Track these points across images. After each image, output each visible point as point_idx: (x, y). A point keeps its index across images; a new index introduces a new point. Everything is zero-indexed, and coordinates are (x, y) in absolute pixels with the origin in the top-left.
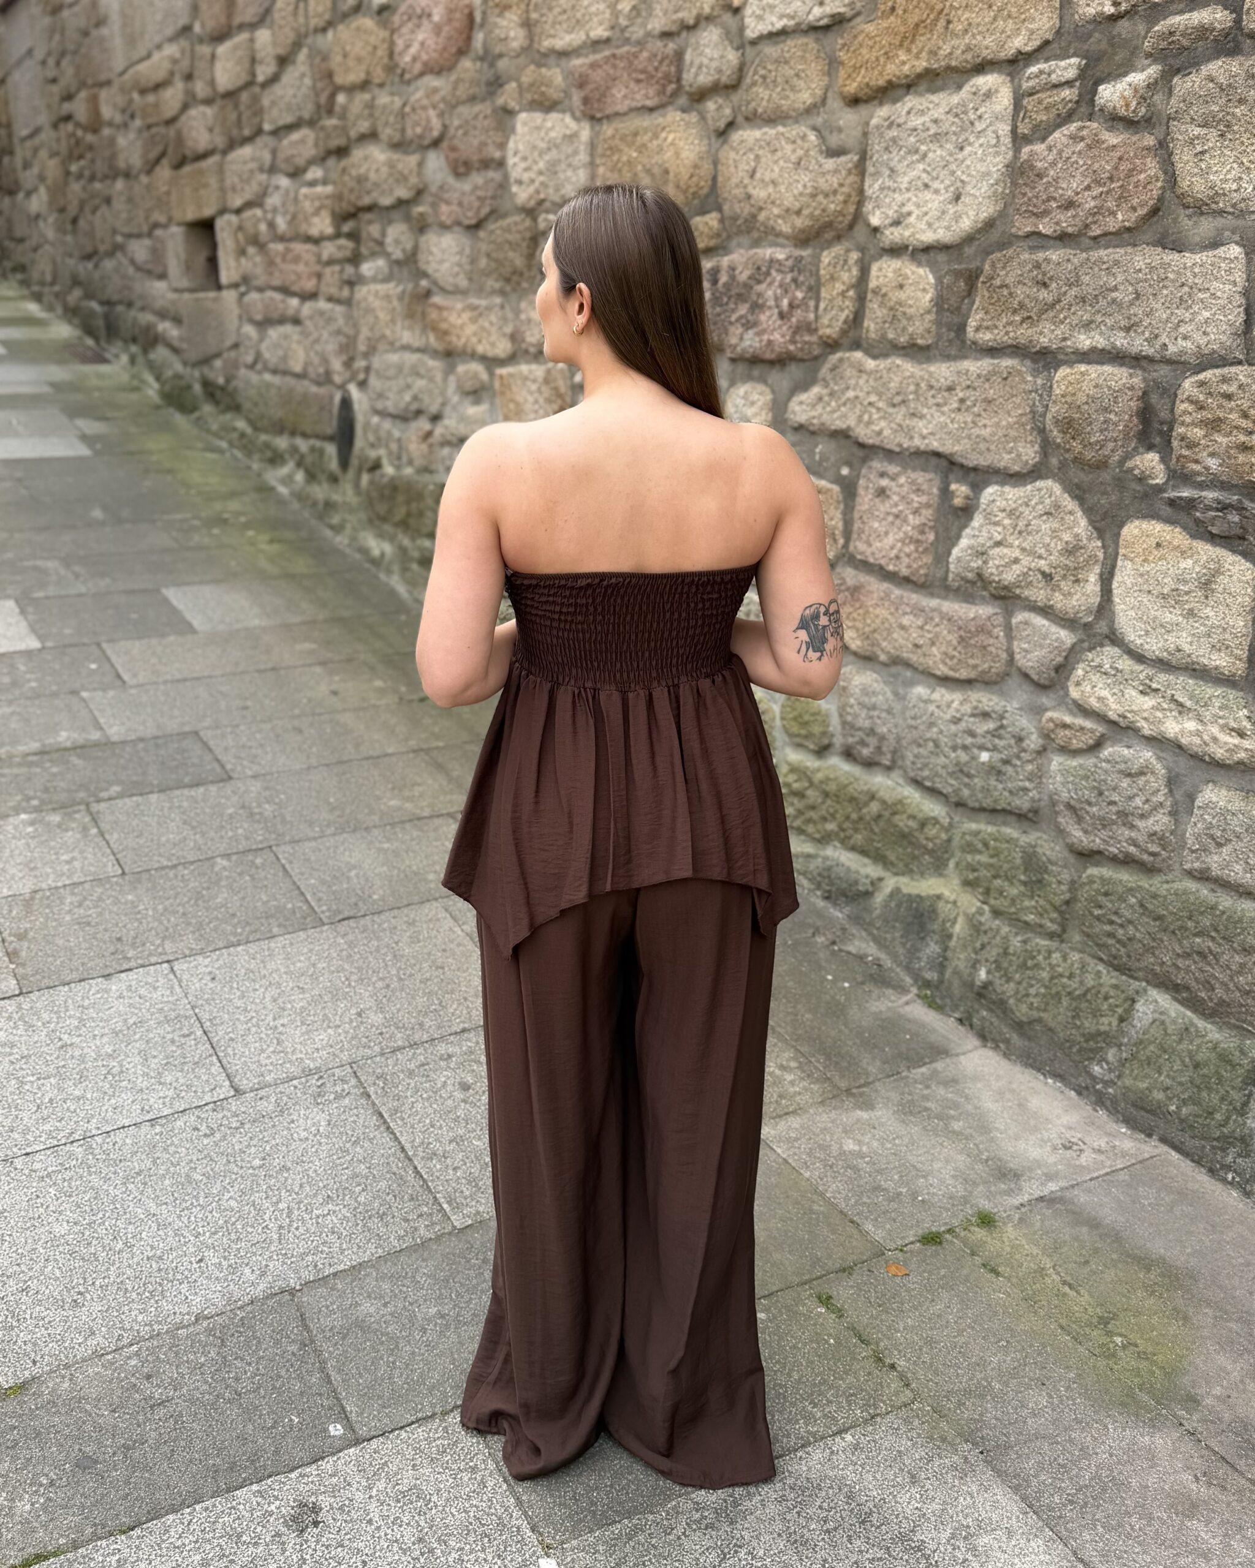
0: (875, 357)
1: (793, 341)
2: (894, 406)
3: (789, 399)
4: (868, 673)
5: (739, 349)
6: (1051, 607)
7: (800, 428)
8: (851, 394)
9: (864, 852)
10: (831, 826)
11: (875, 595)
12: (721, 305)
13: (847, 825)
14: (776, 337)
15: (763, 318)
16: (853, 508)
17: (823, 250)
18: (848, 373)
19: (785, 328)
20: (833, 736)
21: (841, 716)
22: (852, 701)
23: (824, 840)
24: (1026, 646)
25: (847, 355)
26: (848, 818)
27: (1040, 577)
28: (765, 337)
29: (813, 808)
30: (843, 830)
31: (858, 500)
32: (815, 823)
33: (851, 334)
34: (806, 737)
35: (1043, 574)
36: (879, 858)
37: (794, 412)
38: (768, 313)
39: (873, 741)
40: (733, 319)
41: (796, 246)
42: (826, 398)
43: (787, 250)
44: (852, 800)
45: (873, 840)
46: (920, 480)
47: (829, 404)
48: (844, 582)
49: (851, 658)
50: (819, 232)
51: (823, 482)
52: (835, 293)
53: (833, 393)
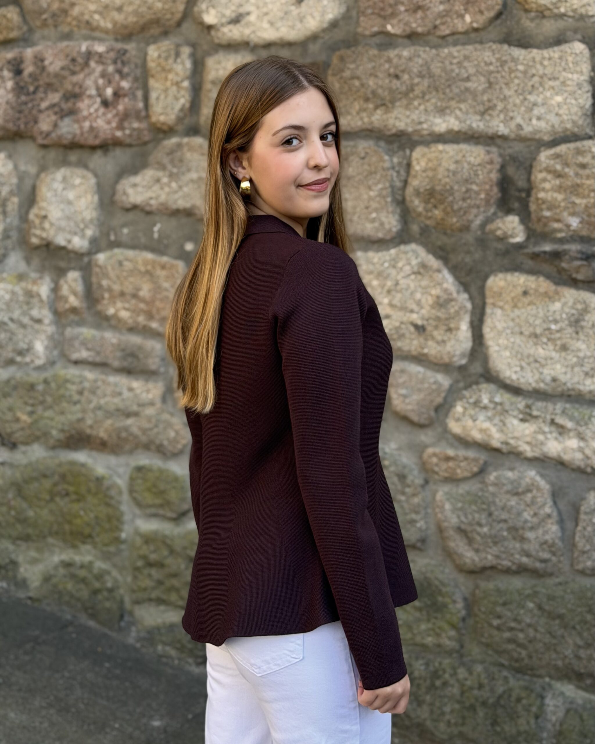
1: (120, 127)
3: (117, 182)
5: (53, 135)
6: (425, 355)
7: (134, 209)
14: (101, 123)
15: (81, 105)
17: (148, 44)
19: (110, 115)
24: (403, 391)
27: (412, 329)
28: (87, 124)
33: (188, 121)
34: (162, 506)
35: (416, 327)
37: (125, 194)
38: (88, 102)
41: (116, 40)
42: (164, 180)
43: (107, 44)
47: (168, 185)
50: (144, 28)
51: (165, 259)
52: (169, 83)
53: (171, 176)
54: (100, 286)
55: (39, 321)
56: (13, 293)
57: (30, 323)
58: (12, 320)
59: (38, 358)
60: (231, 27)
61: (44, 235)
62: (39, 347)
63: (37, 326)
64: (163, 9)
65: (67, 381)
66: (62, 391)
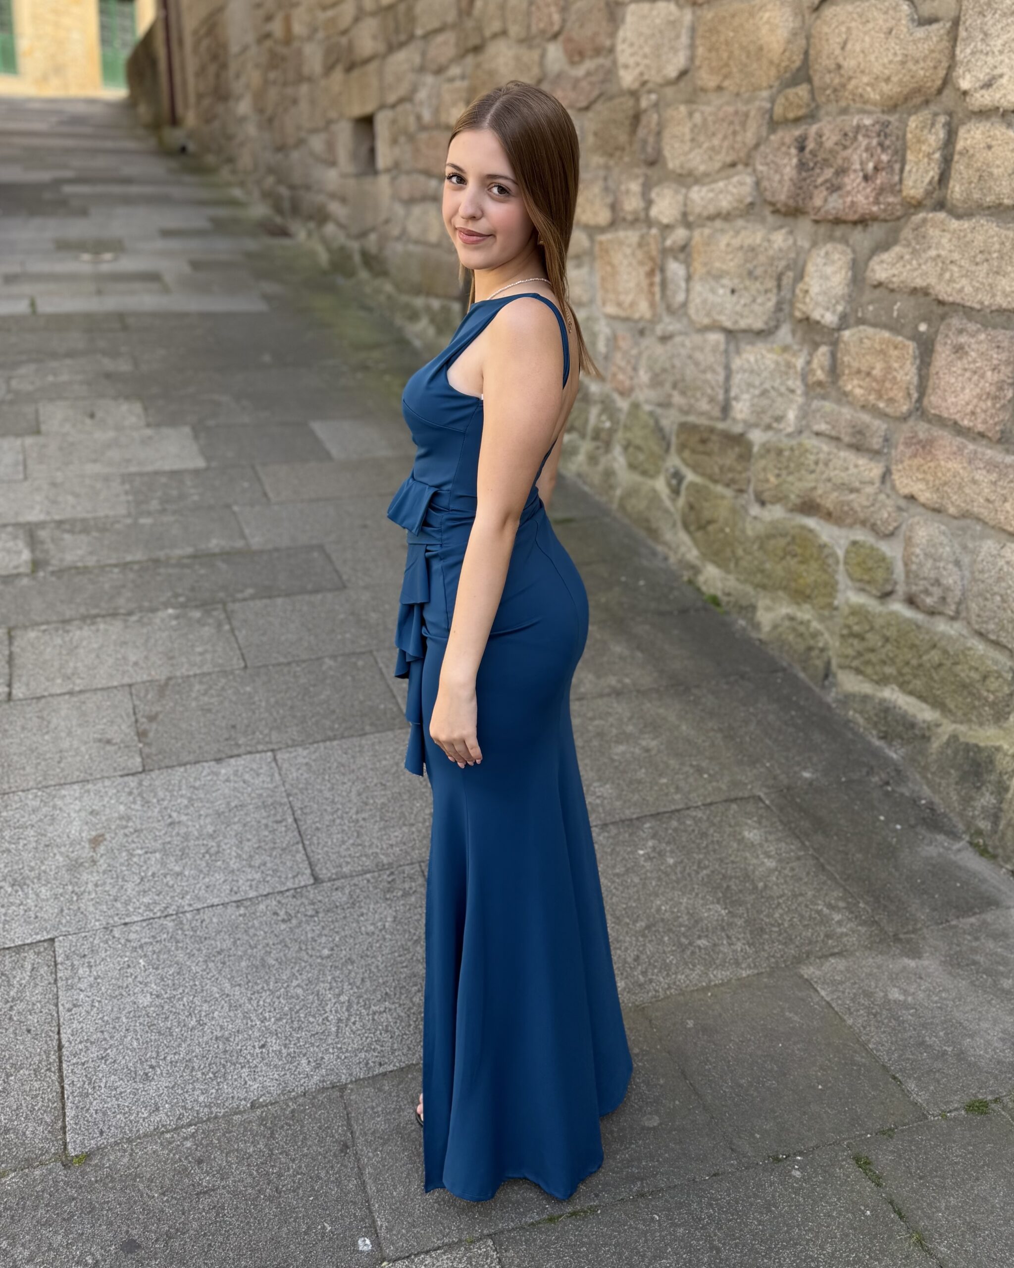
0: (959, 217)
1: (877, 202)
2: (977, 264)
3: (870, 258)
4: (936, 525)
5: (823, 211)
7: (879, 285)
8: (933, 253)
9: (921, 698)
10: (889, 670)
11: (948, 449)
12: (808, 170)
13: (906, 670)
14: (860, 198)
15: (847, 180)
16: (929, 364)
17: (910, 115)
18: (931, 232)
19: (869, 190)
20: (896, 583)
21: (906, 565)
22: (918, 551)
23: (883, 681)
25: (931, 215)
26: (907, 663)
28: (849, 199)
29: (872, 650)
30: (901, 674)
31: (936, 356)
32: (874, 665)
33: (935, 196)
34: (869, 582)
36: (937, 704)
37: (873, 270)
38: (852, 176)
39: (937, 592)
40: (820, 180)
41: (882, 112)
42: (907, 257)
43: (874, 116)
44: (913, 646)
45: (932, 688)
46: (1000, 338)
47: (910, 263)
48: (916, 435)
49: (921, 510)
50: (906, 99)
51: (900, 338)
52: (921, 155)
53: (914, 252)
54: (843, 362)
55: (792, 391)
56: (777, 363)
57: (787, 393)
58: (773, 388)
59: (789, 425)
60: (983, 92)
61: (804, 308)
62: (791, 415)
63: (791, 396)
64: (925, 76)
65: (807, 451)
66: (802, 460)
